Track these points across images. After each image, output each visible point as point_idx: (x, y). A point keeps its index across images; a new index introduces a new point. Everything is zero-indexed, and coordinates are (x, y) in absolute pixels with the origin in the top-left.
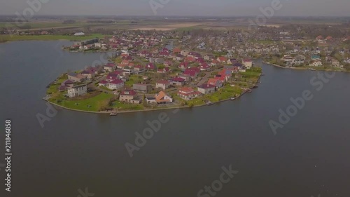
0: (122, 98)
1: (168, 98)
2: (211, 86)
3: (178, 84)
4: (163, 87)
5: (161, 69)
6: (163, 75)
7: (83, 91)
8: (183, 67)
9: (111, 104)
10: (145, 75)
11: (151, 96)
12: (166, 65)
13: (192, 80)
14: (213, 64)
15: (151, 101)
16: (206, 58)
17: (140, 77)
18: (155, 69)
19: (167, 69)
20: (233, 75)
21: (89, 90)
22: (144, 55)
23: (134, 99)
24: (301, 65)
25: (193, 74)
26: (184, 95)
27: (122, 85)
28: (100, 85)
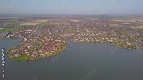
0: (31, 56)
1: (43, 55)
2: (54, 50)
3: (45, 50)
4: (41, 51)
5: (39, 45)
6: (40, 47)
7: (19, 55)
8: (45, 44)
9: (29, 58)
10: (35, 47)
11: (39, 54)
12: (40, 43)
13: (49, 48)
14: (54, 42)
15: (39, 56)
16: (52, 39)
17: (34, 49)
18: (37, 45)
19: (41, 45)
20: (60, 46)
21: (21, 54)
22: (32, 39)
23: (35, 56)
24: (78, 41)
25: (49, 46)
26: (47, 53)
27: (29, 52)
28: (23, 52)
